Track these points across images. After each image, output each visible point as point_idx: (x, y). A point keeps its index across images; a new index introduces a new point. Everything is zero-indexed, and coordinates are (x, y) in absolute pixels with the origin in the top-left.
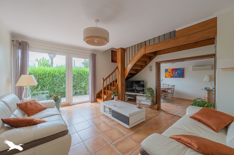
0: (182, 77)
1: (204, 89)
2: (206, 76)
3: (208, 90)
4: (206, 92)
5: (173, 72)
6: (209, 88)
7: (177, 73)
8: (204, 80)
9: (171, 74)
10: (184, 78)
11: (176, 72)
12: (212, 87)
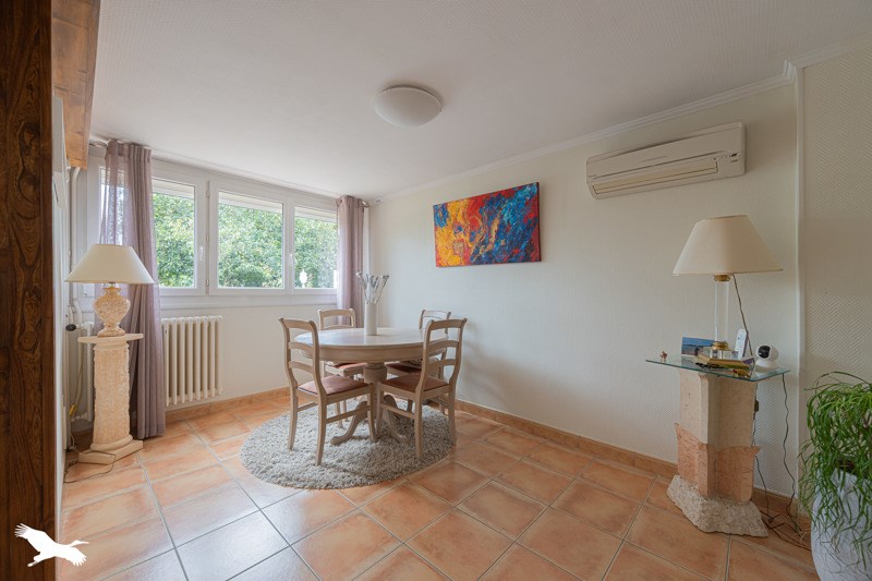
0: (527, 259)
1: (676, 354)
2: (699, 227)
3: (709, 366)
4: (698, 385)
5: (473, 223)
6: (723, 346)
7: (495, 227)
8: (676, 271)
9: (467, 239)
10: (539, 259)
11: (491, 216)
12: (742, 333)
